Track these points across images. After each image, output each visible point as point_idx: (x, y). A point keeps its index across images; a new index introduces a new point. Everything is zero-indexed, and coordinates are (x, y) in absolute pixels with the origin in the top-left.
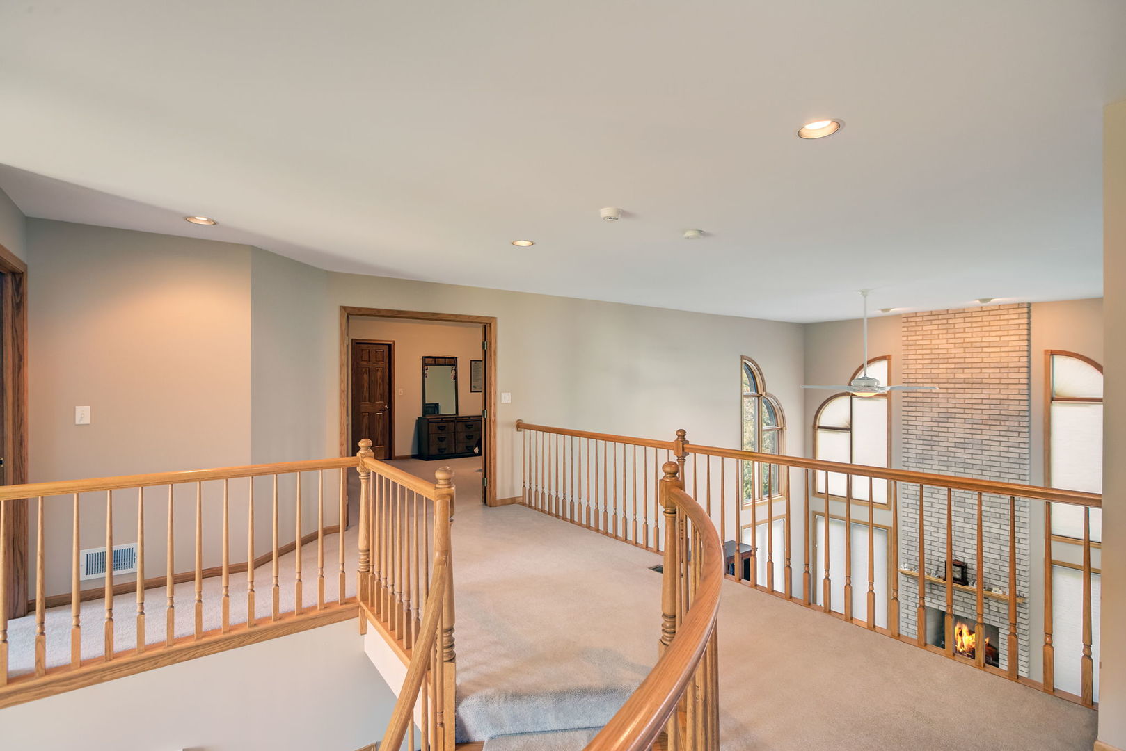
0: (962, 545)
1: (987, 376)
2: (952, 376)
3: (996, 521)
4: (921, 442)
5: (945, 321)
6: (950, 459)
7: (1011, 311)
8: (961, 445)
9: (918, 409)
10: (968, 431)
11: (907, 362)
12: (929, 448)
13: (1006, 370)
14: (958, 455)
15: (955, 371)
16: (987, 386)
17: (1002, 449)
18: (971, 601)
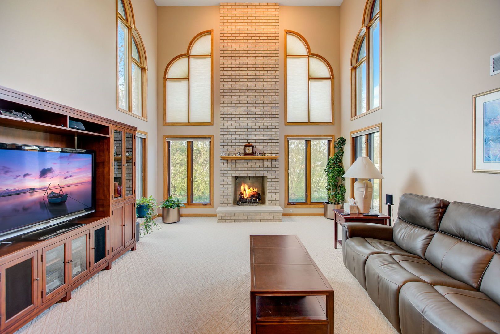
0: (251, 136)
1: (262, 41)
2: (246, 41)
3: (266, 119)
4: (230, 80)
5: (242, 10)
6: (245, 88)
7: (272, 7)
8: (250, 80)
9: (229, 61)
10: (253, 72)
11: (223, 32)
12: (235, 83)
13: (270, 38)
14: (249, 85)
15: (248, 38)
16: (262, 46)
17: (269, 80)
18: (255, 166)
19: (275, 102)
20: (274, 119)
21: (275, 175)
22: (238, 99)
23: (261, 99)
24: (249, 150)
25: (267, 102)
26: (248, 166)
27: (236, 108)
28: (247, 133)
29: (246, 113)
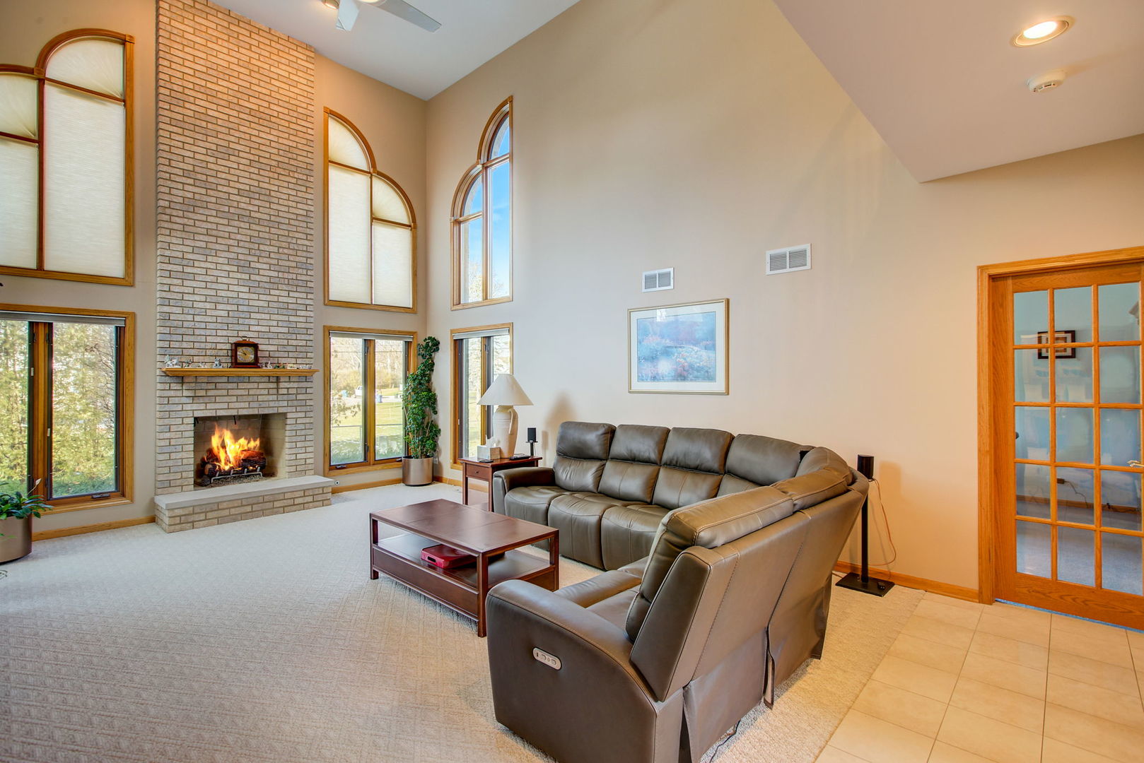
0: (247, 321)
1: (275, 114)
2: (235, 101)
3: (285, 287)
4: (191, 181)
5: (225, 24)
6: (232, 210)
7: (300, 49)
8: (246, 194)
9: (187, 133)
10: (254, 176)
12: (203, 191)
14: (242, 205)
15: (239, 95)
16: (275, 126)
17: (291, 204)
18: (258, 392)
19: (304, 254)
20: (303, 289)
21: (304, 409)
22: (214, 233)
23: (273, 242)
24: (246, 355)
25: (286, 251)
26: (239, 392)
27: (208, 252)
28: (236, 314)
29: (235, 269)
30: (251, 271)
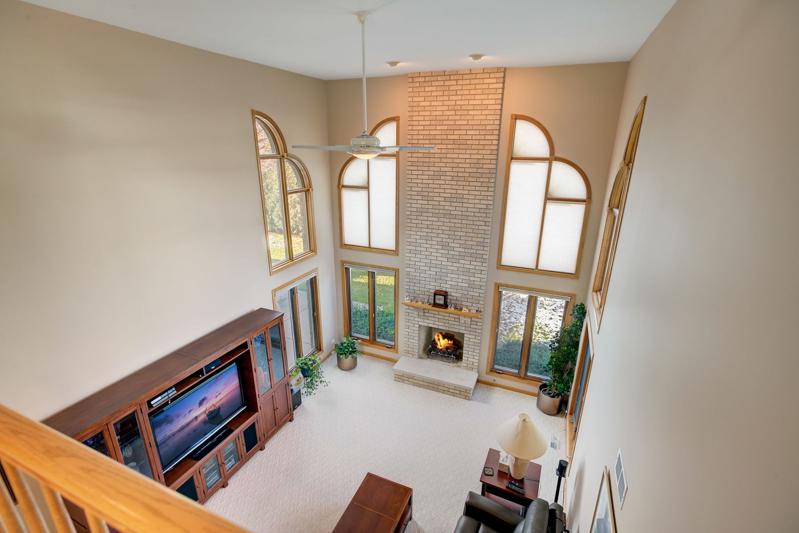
0: (445, 278)
1: (470, 137)
2: (445, 137)
3: (468, 258)
4: (420, 198)
5: (442, 83)
6: (441, 212)
7: (492, 75)
8: (448, 199)
9: (419, 168)
10: (454, 187)
11: (411, 123)
12: (426, 202)
13: (484, 132)
14: (446, 208)
15: (448, 132)
16: (469, 147)
17: (476, 201)
18: (449, 318)
19: (483, 236)
20: (480, 260)
21: (474, 334)
22: (431, 226)
23: (463, 229)
24: (440, 300)
25: (470, 235)
26: (440, 317)
27: (427, 238)
28: (440, 274)
29: (441, 247)
30: (449, 248)
